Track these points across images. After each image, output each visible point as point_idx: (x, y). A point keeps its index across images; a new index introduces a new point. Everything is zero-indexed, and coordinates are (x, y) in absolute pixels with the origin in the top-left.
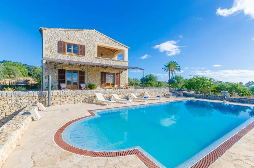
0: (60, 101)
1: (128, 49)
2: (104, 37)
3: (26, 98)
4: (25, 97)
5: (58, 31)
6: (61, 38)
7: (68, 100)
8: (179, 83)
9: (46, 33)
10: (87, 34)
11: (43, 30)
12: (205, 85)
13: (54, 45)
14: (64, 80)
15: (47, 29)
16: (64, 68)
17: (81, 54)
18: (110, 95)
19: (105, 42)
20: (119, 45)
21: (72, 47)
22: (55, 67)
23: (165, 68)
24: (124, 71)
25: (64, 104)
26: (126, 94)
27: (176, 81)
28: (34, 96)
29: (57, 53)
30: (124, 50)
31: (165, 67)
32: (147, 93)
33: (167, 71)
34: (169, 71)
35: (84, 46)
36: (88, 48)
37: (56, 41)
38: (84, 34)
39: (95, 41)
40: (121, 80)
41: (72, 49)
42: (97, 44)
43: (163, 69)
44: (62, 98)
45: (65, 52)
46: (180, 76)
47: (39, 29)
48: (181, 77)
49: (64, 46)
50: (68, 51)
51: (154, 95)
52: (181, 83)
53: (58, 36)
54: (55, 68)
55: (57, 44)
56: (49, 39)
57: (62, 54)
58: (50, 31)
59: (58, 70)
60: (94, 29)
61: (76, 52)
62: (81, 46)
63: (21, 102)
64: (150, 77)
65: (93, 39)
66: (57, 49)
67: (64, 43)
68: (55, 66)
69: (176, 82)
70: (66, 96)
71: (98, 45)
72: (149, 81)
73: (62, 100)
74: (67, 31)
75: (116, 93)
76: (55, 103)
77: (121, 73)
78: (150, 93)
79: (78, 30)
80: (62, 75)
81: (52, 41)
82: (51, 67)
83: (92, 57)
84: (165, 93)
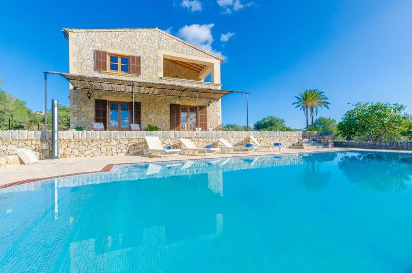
0: (77, 151)
1: (220, 61)
2: (175, 41)
3: (13, 143)
4: (11, 140)
5: (94, 34)
6: (100, 45)
7: (94, 149)
9: (73, 38)
10: (144, 37)
11: (69, 32)
12: (386, 120)
13: (88, 57)
14: (105, 119)
15: (75, 30)
16: (104, 98)
17: (134, 72)
18: (177, 140)
19: (177, 50)
20: (203, 54)
21: (119, 59)
22: (89, 95)
23: (298, 103)
24: (214, 103)
25: (85, 156)
26: (210, 140)
28: (27, 140)
29: (93, 71)
30: (213, 64)
31: (297, 100)
32: (255, 140)
33: (303, 109)
34: (307, 107)
35: (139, 58)
36: (146, 63)
37: (90, 52)
38: (138, 37)
39: (159, 48)
40: (209, 120)
41: (119, 64)
42: (161, 54)
43: (293, 104)
44: (81, 144)
45: (105, 69)
46: (328, 118)
47: (63, 32)
48: (331, 119)
49: (105, 58)
50: (112, 69)
51: (270, 144)
53: (93, 43)
54: (89, 98)
55: (92, 56)
56: (78, 48)
57: (101, 73)
58: (80, 34)
59: (94, 101)
60: (157, 28)
61: (125, 69)
62: (133, 58)
63: (5, 149)
65: (155, 44)
66: (92, 65)
67: (105, 53)
68: (88, 93)
70: (90, 140)
71: (164, 55)
73: (82, 148)
74: (109, 33)
75: (189, 138)
76: (68, 153)
77: (209, 105)
78: (262, 139)
79: (128, 30)
80: (101, 109)
81: (84, 51)
82: (83, 96)
83: (155, 77)
84: (293, 140)
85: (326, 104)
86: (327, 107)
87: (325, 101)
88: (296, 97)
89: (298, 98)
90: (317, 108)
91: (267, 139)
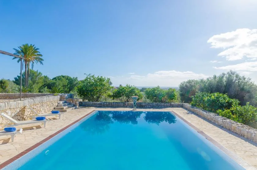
48: (39, 72)
52: (38, 82)
84: (54, 104)
85: (40, 60)
86: (41, 63)
87: (40, 57)
88: (14, 49)
89: (16, 50)
90: (33, 63)
91: (38, 106)
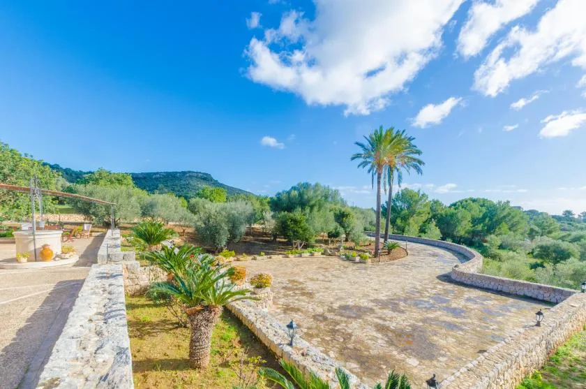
8: (412, 213)
27: (405, 206)
31: (361, 151)
48: (421, 193)
52: (420, 213)
64: (301, 195)
69: (405, 212)
72: (295, 208)
86: (419, 170)
87: (418, 157)
88: (358, 144)
89: (362, 145)
90: (400, 171)
